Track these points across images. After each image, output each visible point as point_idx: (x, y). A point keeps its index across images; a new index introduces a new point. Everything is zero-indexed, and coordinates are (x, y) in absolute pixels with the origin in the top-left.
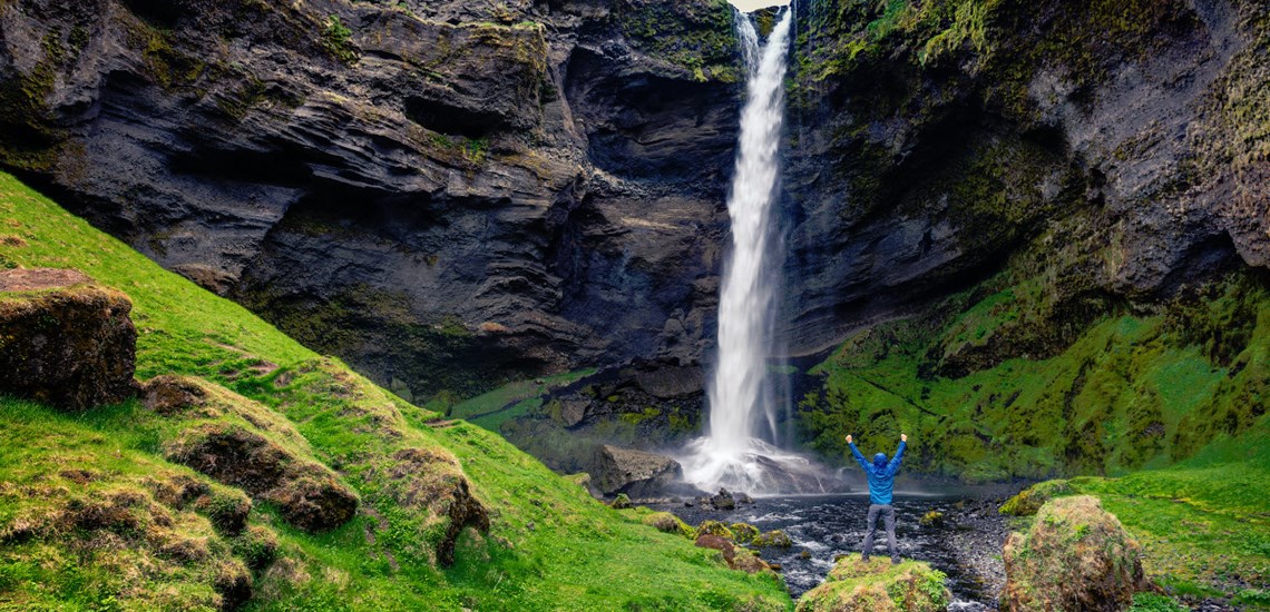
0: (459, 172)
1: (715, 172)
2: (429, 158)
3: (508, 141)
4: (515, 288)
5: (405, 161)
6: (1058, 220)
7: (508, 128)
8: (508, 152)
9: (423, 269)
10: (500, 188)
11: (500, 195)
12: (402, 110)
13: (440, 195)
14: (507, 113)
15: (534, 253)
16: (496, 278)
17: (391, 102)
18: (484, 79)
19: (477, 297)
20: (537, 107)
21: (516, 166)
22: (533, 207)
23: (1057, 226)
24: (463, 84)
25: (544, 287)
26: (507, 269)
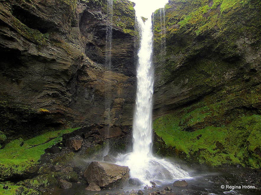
0: (35, 45)
1: (124, 65)
2: (22, 36)
3: (57, 37)
4: (54, 96)
5: (10, 34)
6: (228, 86)
7: (57, 30)
8: (57, 41)
9: (15, 85)
10: (52, 55)
11: (52, 58)
12: (10, 10)
13: (25, 53)
14: (58, 24)
15: (62, 83)
16: (47, 91)
17: (5, 5)
18: (50, 7)
19: (38, 98)
20: (70, 26)
21: (59, 47)
22: (64, 64)
23: (228, 88)
24: (40, 6)
25: (65, 97)
26: (52, 88)
